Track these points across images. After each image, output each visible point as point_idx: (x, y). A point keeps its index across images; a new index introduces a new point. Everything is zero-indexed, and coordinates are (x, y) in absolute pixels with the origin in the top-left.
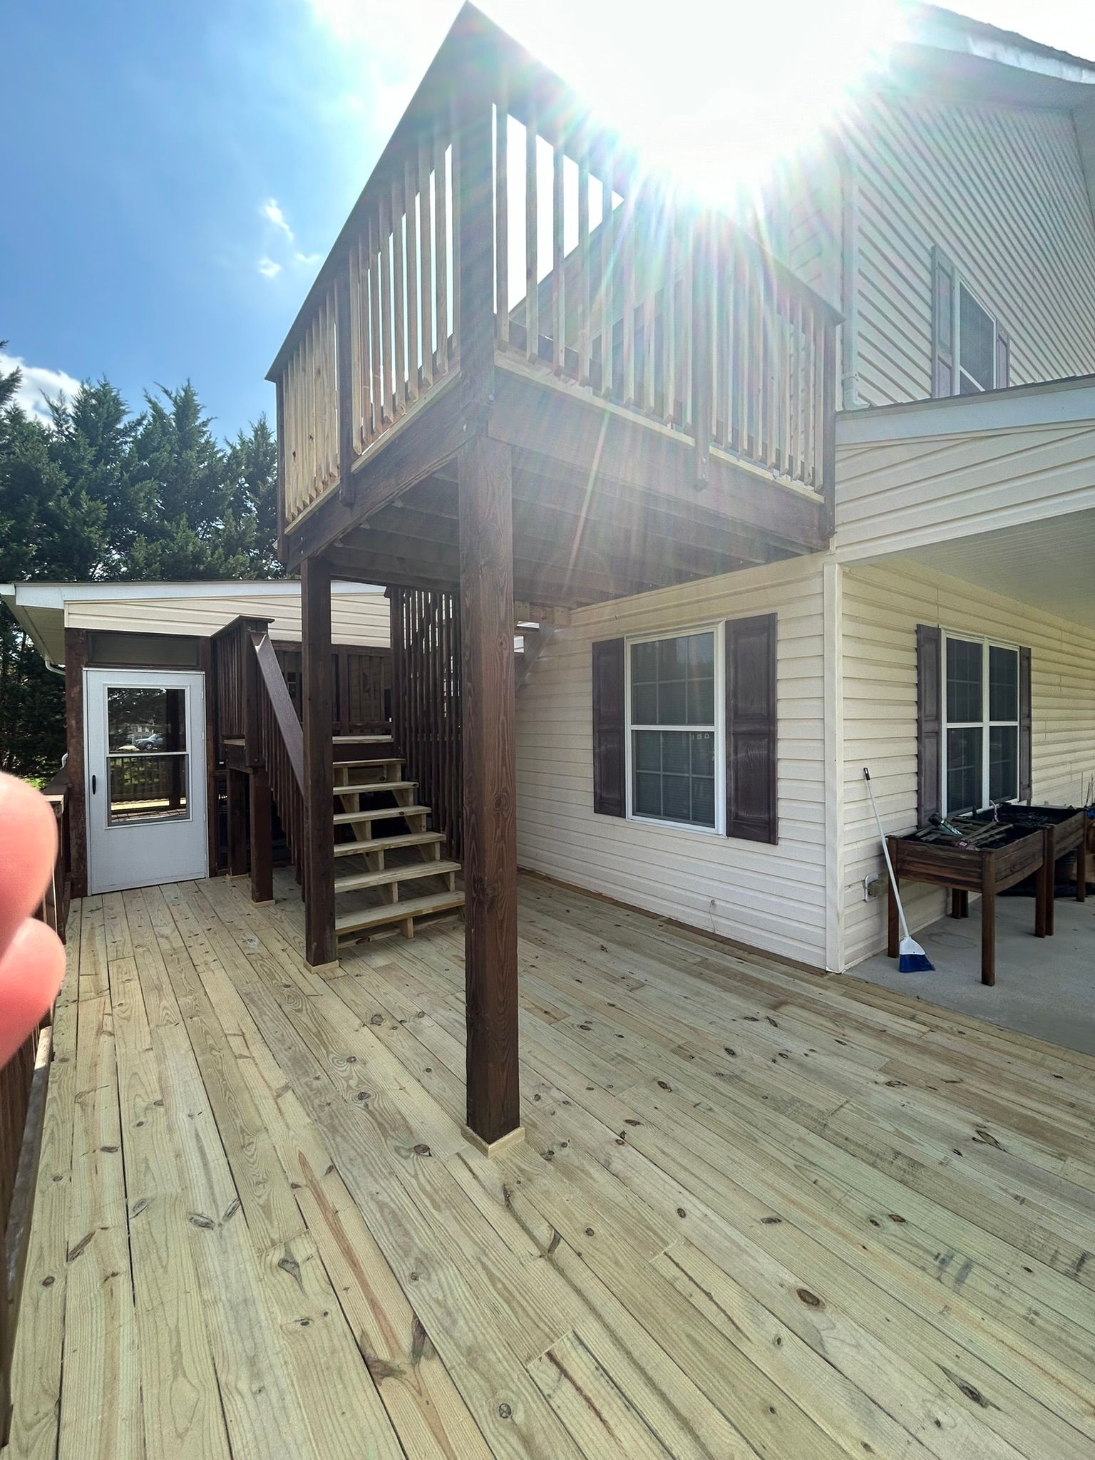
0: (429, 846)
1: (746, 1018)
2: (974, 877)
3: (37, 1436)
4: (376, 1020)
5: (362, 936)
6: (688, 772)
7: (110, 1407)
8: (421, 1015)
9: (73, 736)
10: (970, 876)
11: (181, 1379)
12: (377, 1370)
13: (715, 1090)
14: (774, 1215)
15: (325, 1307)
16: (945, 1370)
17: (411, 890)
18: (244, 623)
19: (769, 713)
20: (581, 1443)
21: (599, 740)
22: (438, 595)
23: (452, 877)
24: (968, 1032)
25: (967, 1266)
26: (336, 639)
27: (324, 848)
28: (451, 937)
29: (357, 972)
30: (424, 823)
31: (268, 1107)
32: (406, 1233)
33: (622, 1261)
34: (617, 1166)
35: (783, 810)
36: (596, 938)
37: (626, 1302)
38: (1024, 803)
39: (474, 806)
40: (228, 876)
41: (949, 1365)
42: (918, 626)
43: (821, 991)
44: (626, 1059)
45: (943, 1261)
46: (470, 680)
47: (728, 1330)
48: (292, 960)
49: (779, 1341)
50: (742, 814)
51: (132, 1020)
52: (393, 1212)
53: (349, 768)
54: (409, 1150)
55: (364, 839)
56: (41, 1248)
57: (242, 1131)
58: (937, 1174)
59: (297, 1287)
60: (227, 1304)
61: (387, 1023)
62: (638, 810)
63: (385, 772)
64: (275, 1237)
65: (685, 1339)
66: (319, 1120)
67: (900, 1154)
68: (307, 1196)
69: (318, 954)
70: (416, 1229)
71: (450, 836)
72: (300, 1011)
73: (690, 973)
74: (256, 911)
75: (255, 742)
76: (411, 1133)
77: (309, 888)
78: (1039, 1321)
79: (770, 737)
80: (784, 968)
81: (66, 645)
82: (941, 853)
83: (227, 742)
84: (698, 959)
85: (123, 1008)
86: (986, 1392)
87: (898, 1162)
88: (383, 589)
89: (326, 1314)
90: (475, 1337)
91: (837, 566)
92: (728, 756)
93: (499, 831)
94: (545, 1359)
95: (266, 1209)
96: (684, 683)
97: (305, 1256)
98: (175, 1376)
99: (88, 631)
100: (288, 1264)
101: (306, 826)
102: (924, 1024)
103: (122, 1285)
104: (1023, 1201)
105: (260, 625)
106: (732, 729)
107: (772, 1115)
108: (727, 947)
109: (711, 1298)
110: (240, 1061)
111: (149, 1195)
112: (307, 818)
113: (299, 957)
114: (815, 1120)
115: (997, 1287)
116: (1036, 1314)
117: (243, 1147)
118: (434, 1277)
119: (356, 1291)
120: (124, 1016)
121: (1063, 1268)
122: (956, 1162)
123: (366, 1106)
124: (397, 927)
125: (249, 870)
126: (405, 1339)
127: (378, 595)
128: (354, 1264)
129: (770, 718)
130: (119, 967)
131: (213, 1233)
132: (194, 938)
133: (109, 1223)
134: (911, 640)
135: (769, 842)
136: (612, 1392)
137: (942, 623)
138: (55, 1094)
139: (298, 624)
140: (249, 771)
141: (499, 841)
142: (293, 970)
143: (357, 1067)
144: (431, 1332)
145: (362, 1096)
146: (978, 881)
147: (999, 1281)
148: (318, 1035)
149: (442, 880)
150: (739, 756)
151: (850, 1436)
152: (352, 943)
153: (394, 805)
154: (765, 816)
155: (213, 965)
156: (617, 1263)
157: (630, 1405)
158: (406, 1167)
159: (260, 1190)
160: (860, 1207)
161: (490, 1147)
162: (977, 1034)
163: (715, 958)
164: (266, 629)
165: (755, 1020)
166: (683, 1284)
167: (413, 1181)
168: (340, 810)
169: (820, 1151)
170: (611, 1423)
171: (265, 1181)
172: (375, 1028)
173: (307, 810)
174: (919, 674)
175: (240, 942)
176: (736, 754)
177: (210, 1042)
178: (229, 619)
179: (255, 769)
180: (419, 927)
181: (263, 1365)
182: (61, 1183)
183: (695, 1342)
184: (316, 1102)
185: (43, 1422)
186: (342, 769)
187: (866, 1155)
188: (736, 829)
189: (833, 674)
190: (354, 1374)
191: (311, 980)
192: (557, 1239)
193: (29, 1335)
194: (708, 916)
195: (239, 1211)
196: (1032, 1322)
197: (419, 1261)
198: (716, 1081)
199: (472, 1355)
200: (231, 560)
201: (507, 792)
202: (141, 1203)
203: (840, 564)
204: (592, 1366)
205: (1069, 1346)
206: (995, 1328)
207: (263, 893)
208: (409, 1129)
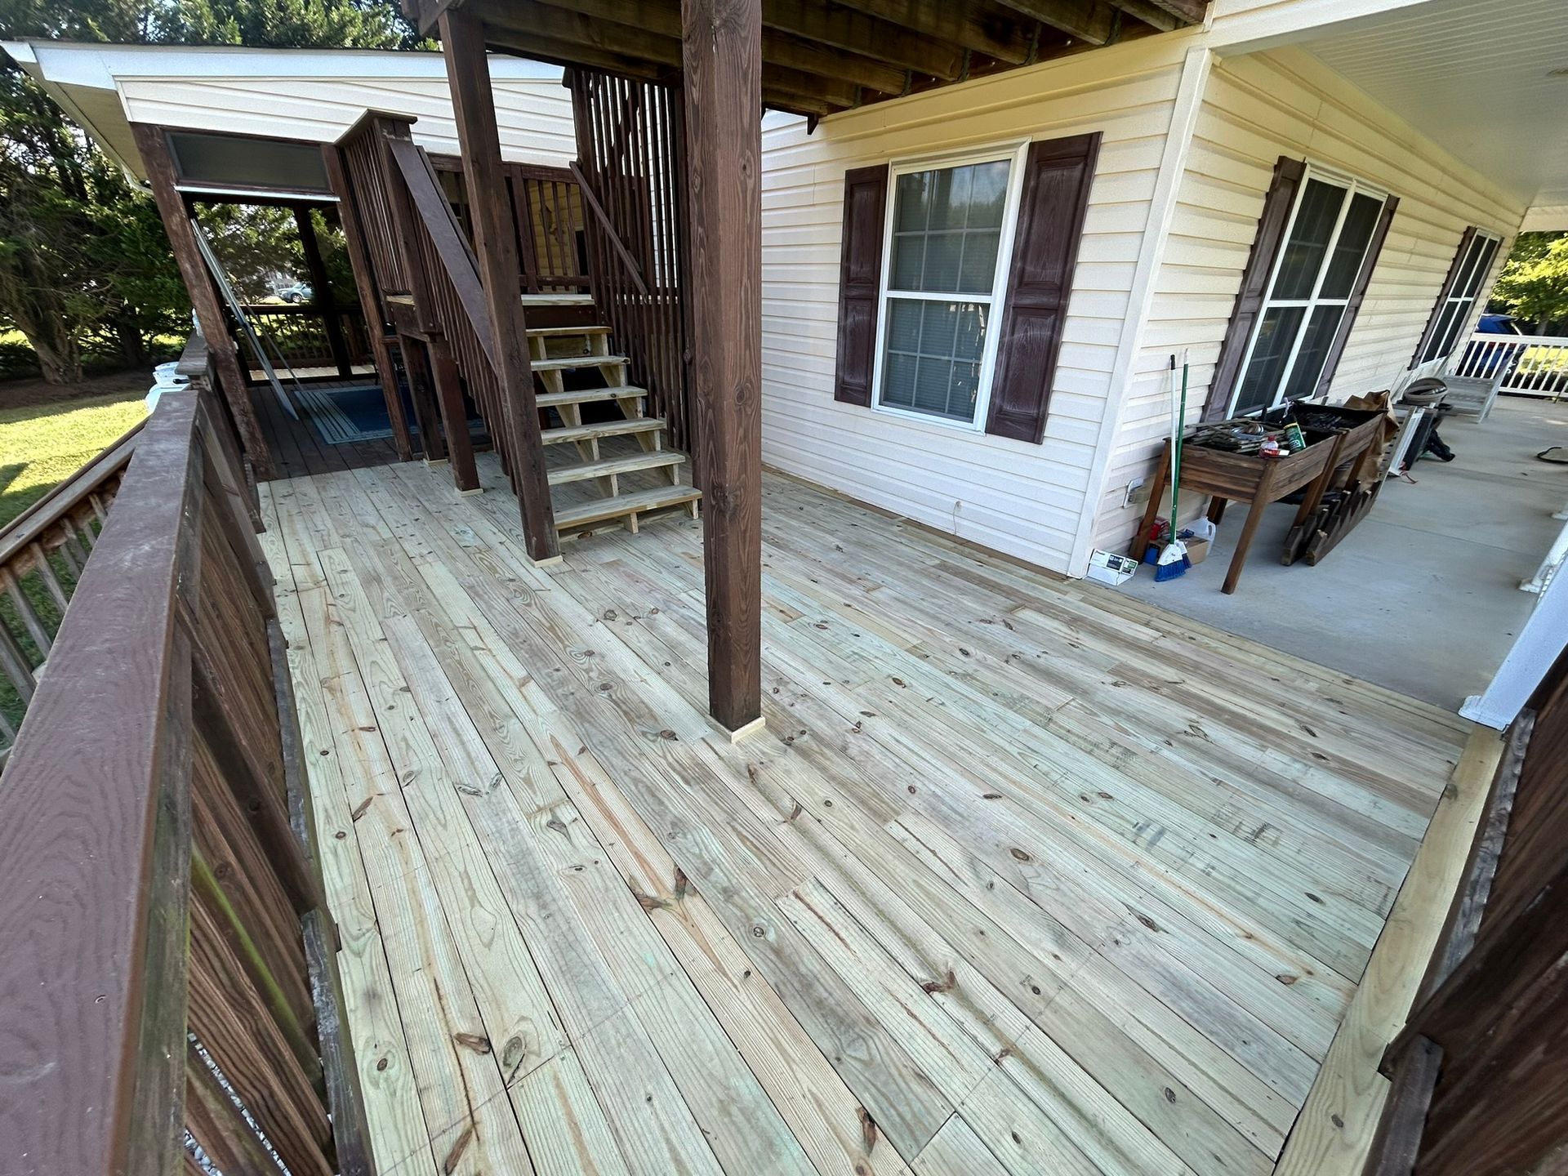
0: (647, 435)
1: (982, 621)
2: (1249, 487)
3: (365, 945)
4: (609, 616)
5: (584, 530)
6: (950, 355)
7: (422, 926)
8: (655, 611)
9: (193, 286)
10: (1244, 486)
11: (477, 907)
12: (649, 905)
13: (948, 686)
14: (995, 792)
15: (595, 858)
16: (1127, 906)
17: (632, 483)
18: (376, 122)
19: (1062, 283)
20: (823, 953)
21: (846, 309)
22: (639, 85)
23: (676, 470)
24: (1199, 638)
25: (1161, 833)
26: (508, 154)
27: (530, 437)
28: (678, 533)
29: (584, 568)
30: (640, 408)
31: (513, 695)
32: (661, 803)
33: (857, 826)
34: (853, 751)
35: (1056, 405)
36: (831, 539)
37: (861, 857)
38: (1318, 402)
39: (711, 398)
40: (426, 462)
41: (1132, 903)
42: (1282, 159)
43: (1059, 595)
44: (862, 657)
45: (1140, 829)
46: (701, 223)
47: (948, 876)
48: (513, 555)
49: (992, 885)
50: (1008, 408)
51: (358, 610)
52: (647, 787)
53: (545, 338)
54: (656, 735)
55: (573, 426)
56: (326, 811)
57: (492, 716)
58: (1147, 761)
59: (567, 842)
60: (507, 855)
61: (621, 619)
62: (886, 399)
63: (588, 343)
64: (542, 805)
65: (911, 884)
66: (564, 708)
67: (1115, 744)
68: (564, 772)
69: (540, 550)
70: (669, 799)
71: (671, 423)
72: (529, 605)
73: (928, 576)
74: (464, 500)
75: (424, 298)
76: (656, 720)
77: (519, 480)
78: (1214, 873)
79: (1058, 313)
80: (1024, 572)
81: (141, 150)
82: (1220, 460)
83: (390, 299)
84: (938, 562)
85: (346, 599)
86: (1159, 922)
87: (1114, 751)
88: (559, 72)
89: (596, 862)
90: (729, 881)
91: (1207, 52)
92: (1002, 336)
93: (741, 431)
94: (792, 897)
95: (528, 781)
96: (961, 235)
97: (570, 819)
98: (473, 906)
99: (164, 129)
100: (555, 824)
101: (505, 410)
102: (1157, 630)
103: (409, 838)
104: (1220, 783)
105: (401, 124)
106: (1012, 303)
107: (1001, 710)
108: (967, 550)
109: (935, 854)
110: (477, 653)
111: (415, 768)
112: (506, 401)
113: (519, 550)
114: (1041, 715)
115: (1183, 849)
116: (1213, 868)
117: (495, 729)
118: (689, 836)
119: (620, 845)
120: (348, 606)
121: (1244, 835)
122: (1166, 752)
123: (610, 696)
124: (619, 522)
125: (447, 454)
126: (670, 882)
127: (552, 83)
128: (616, 825)
129: (1063, 288)
130: (330, 557)
131: (482, 800)
132: (403, 528)
133: (384, 790)
134: (1265, 180)
135: (1033, 441)
136: (849, 920)
137: (1311, 156)
138: (300, 679)
139: (452, 129)
140: (426, 339)
141: (741, 443)
142: (515, 565)
143: (596, 660)
144: (690, 876)
145: (605, 687)
146: (1253, 491)
147: (1186, 844)
148: (552, 628)
149: (665, 472)
150: (1016, 336)
151: (1043, 949)
152: (574, 537)
153: (603, 385)
154: (1033, 412)
155: (429, 558)
156: (852, 827)
157: (863, 928)
158: (654, 749)
159: (519, 766)
160: (1073, 786)
161: (734, 734)
162: (1206, 640)
163: (955, 560)
164: (408, 133)
165: (990, 622)
166: (912, 844)
167: (663, 761)
168: (541, 390)
169: (1043, 742)
170: (848, 941)
171: (522, 759)
172: (609, 623)
173: (504, 391)
174: (1259, 232)
175: (453, 534)
176: (1013, 333)
177: (443, 634)
178: (354, 116)
179: (432, 335)
180: (643, 523)
181: (548, 898)
182: (328, 756)
183: (919, 885)
184: (560, 691)
185: (367, 935)
186: (536, 338)
187: (1084, 745)
188: (998, 425)
189: (1158, 228)
190: (629, 909)
191: (536, 573)
192: (798, 809)
193: (335, 874)
194: (951, 517)
195: (503, 783)
196: (1208, 874)
197: (674, 825)
198: (949, 679)
199: (728, 893)
200: (335, 16)
201: (751, 383)
202: (410, 774)
203: (1212, 50)
204: (832, 901)
205: (1235, 890)
206: (1176, 877)
207: (468, 480)
208: (654, 717)
